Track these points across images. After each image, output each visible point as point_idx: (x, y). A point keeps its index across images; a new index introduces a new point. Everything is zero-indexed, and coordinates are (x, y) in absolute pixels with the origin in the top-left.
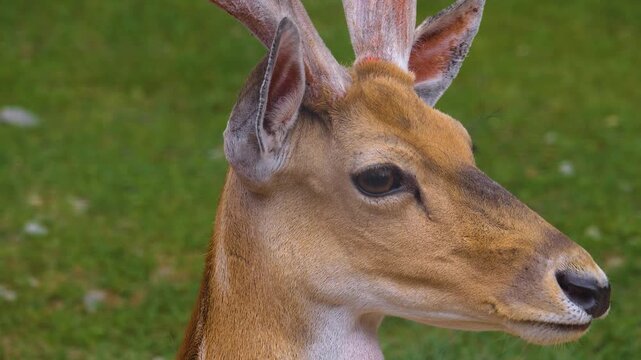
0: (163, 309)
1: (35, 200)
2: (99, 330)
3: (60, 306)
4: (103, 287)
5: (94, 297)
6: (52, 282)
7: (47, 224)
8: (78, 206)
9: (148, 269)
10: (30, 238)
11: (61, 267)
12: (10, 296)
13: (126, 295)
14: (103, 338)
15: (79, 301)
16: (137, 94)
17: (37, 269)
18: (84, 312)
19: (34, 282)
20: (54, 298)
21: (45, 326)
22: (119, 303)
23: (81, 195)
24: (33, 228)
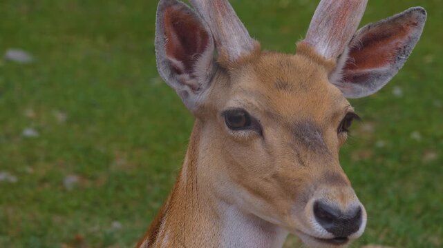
0: (119, 188)
1: (30, 113)
2: (74, 202)
3: (47, 186)
4: (77, 173)
5: (71, 180)
6: (42, 169)
7: (39, 130)
8: (60, 117)
9: (108, 160)
10: (27, 139)
11: (48, 159)
12: (13, 179)
13: (93, 178)
14: (78, 208)
15: (61, 183)
16: (101, 40)
17: (32, 161)
18: (64, 191)
19: (29, 170)
20: (43, 181)
21: (37, 200)
22: (88, 184)
23: (62, 110)
24: (29, 132)
